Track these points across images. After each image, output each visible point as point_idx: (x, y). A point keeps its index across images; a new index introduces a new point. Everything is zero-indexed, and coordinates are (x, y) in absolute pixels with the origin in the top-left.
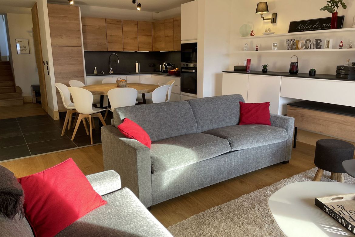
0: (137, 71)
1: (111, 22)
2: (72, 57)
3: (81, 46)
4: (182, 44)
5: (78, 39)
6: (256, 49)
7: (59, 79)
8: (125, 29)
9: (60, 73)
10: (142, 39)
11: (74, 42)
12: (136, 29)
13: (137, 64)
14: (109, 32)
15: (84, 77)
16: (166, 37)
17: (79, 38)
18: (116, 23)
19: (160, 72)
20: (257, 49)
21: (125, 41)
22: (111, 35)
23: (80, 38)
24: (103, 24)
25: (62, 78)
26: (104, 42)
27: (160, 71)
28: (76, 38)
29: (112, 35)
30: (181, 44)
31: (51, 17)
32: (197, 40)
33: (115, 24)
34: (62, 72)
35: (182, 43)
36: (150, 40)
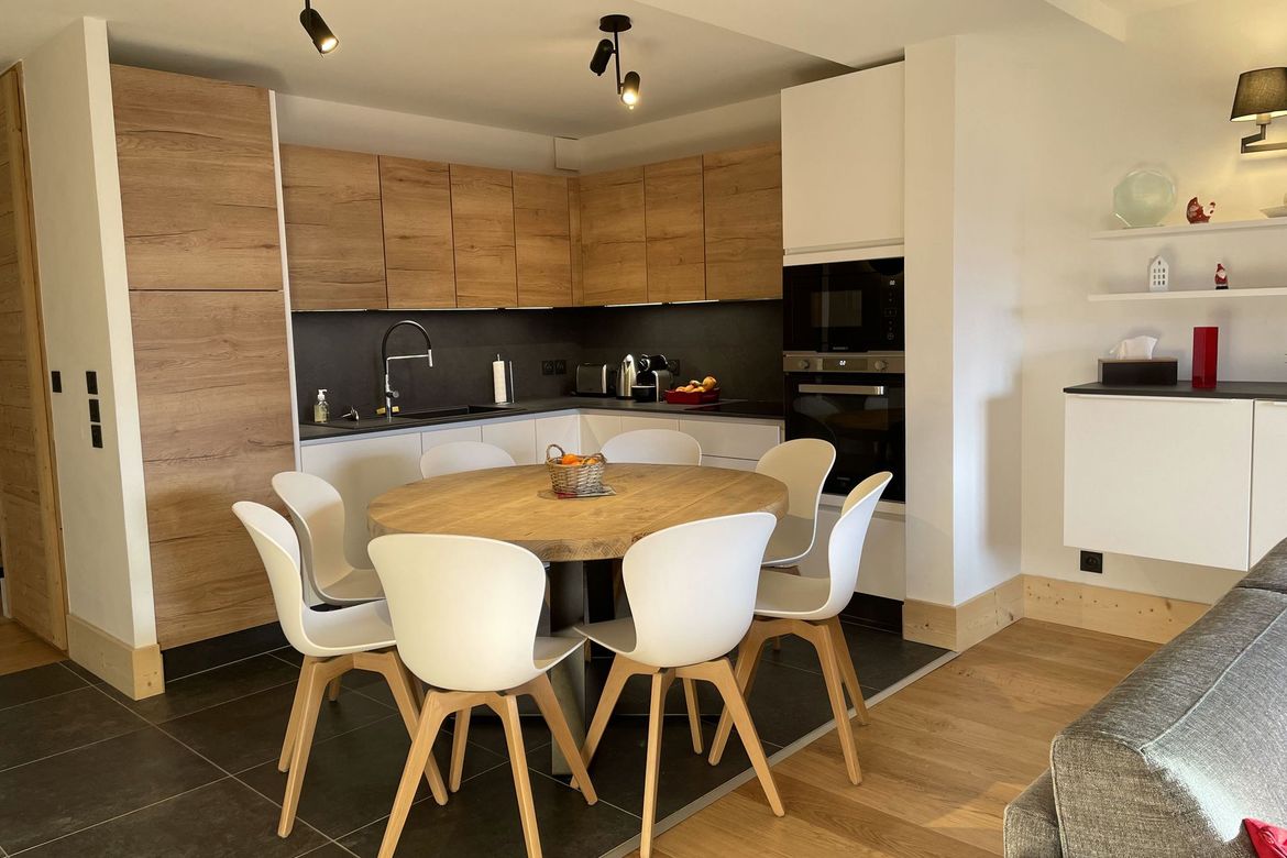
0: (501, 396)
1: (402, 174)
2: (235, 345)
3: (277, 289)
4: (788, 270)
5: (264, 253)
6: (1218, 279)
7: (164, 465)
8: (463, 205)
9: (174, 434)
10: (533, 250)
11: (244, 266)
12: (505, 207)
13: (499, 367)
14: (395, 221)
15: (293, 444)
16: (651, 240)
17: (268, 247)
18: (424, 178)
19: (601, 395)
20: (1221, 284)
21: (461, 260)
22: (401, 232)
23: (274, 247)
24: (369, 180)
25: (183, 459)
26: (375, 265)
27: (605, 391)
28: (256, 247)
29: (407, 232)
30: (785, 268)
31: (128, 134)
32: (903, 243)
33: (418, 182)
34: (180, 428)
35: (788, 261)
36: (560, 256)
